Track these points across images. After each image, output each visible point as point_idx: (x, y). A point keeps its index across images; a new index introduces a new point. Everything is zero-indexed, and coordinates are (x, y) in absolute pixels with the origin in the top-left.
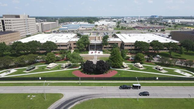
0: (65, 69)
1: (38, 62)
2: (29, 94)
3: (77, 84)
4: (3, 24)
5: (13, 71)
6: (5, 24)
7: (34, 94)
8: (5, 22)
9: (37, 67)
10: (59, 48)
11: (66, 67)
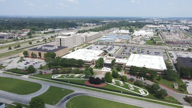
0: (82, 79)
1: (72, 72)
2: (62, 88)
3: (83, 88)
4: (60, 41)
5: (60, 75)
6: (61, 41)
7: (64, 89)
8: (61, 40)
9: (70, 75)
10: (85, 63)
11: (83, 78)
